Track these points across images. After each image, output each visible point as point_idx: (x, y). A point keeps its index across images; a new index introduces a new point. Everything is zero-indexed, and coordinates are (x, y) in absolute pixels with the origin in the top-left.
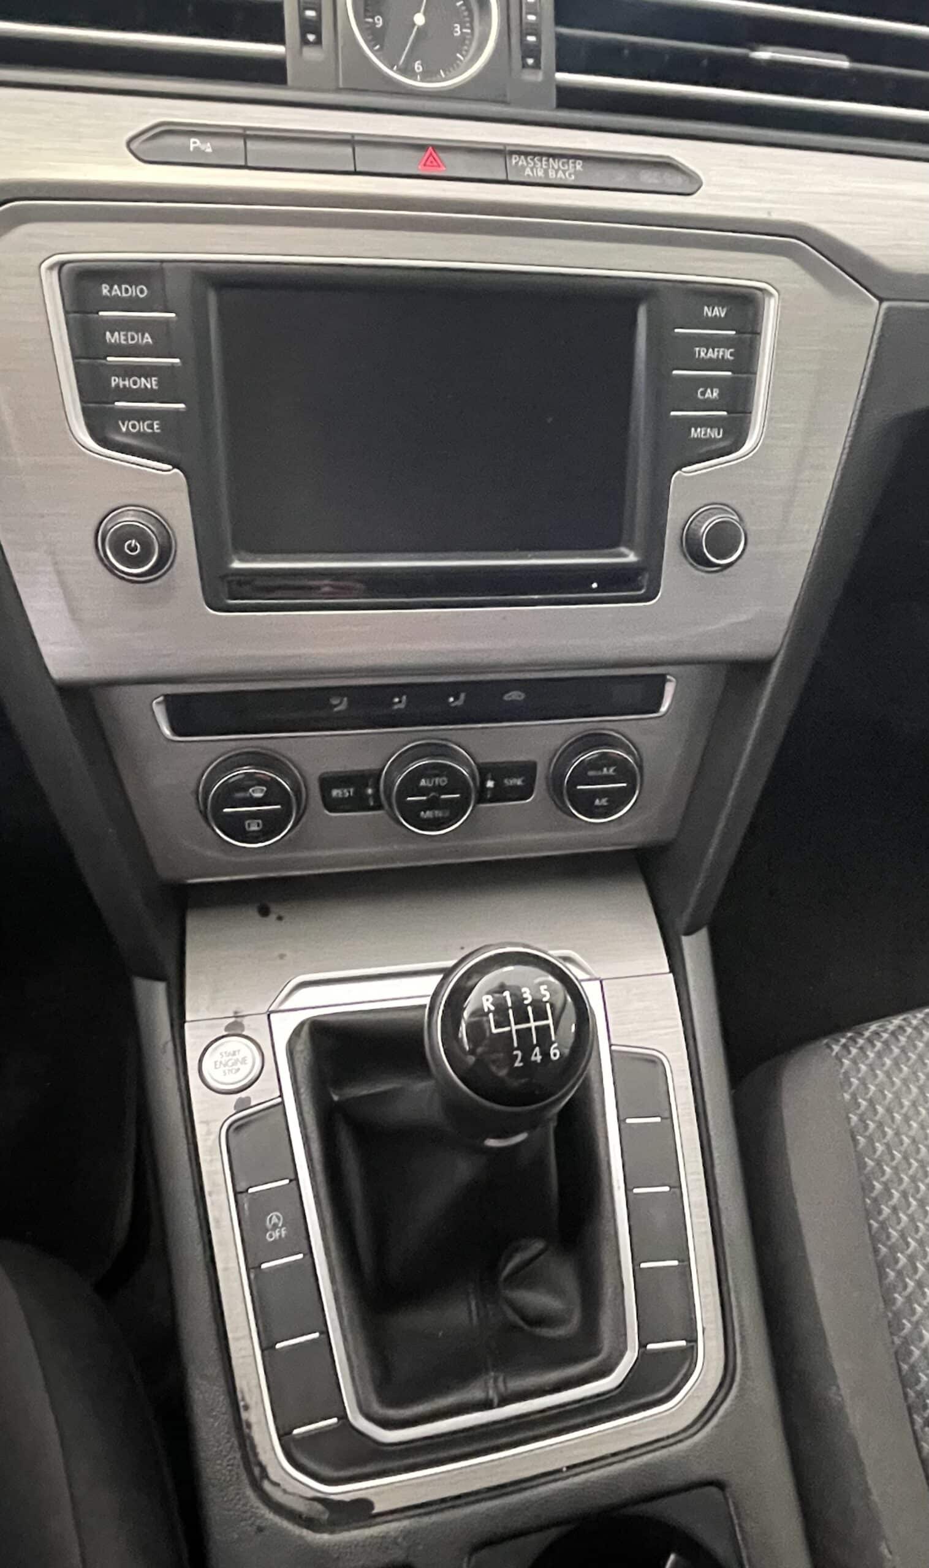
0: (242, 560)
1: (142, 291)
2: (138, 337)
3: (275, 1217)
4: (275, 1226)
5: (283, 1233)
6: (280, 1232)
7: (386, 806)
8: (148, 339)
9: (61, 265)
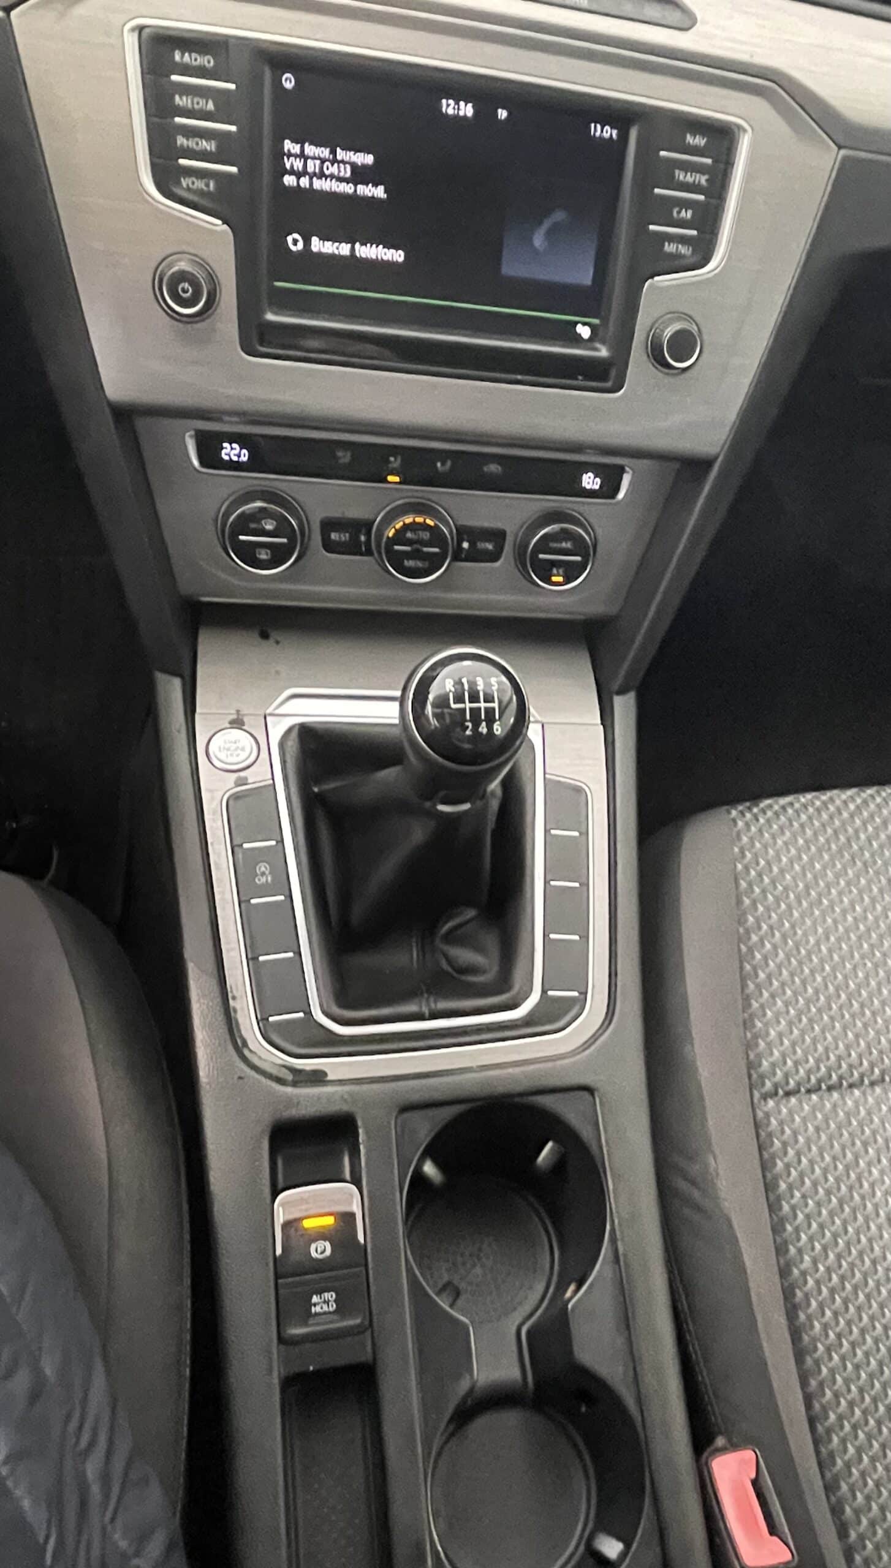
0: (276, 313)
1: (209, 62)
2: (202, 102)
3: (263, 867)
4: (263, 874)
5: (269, 879)
6: (267, 877)
7: (376, 554)
8: (211, 106)
9: (141, 29)
